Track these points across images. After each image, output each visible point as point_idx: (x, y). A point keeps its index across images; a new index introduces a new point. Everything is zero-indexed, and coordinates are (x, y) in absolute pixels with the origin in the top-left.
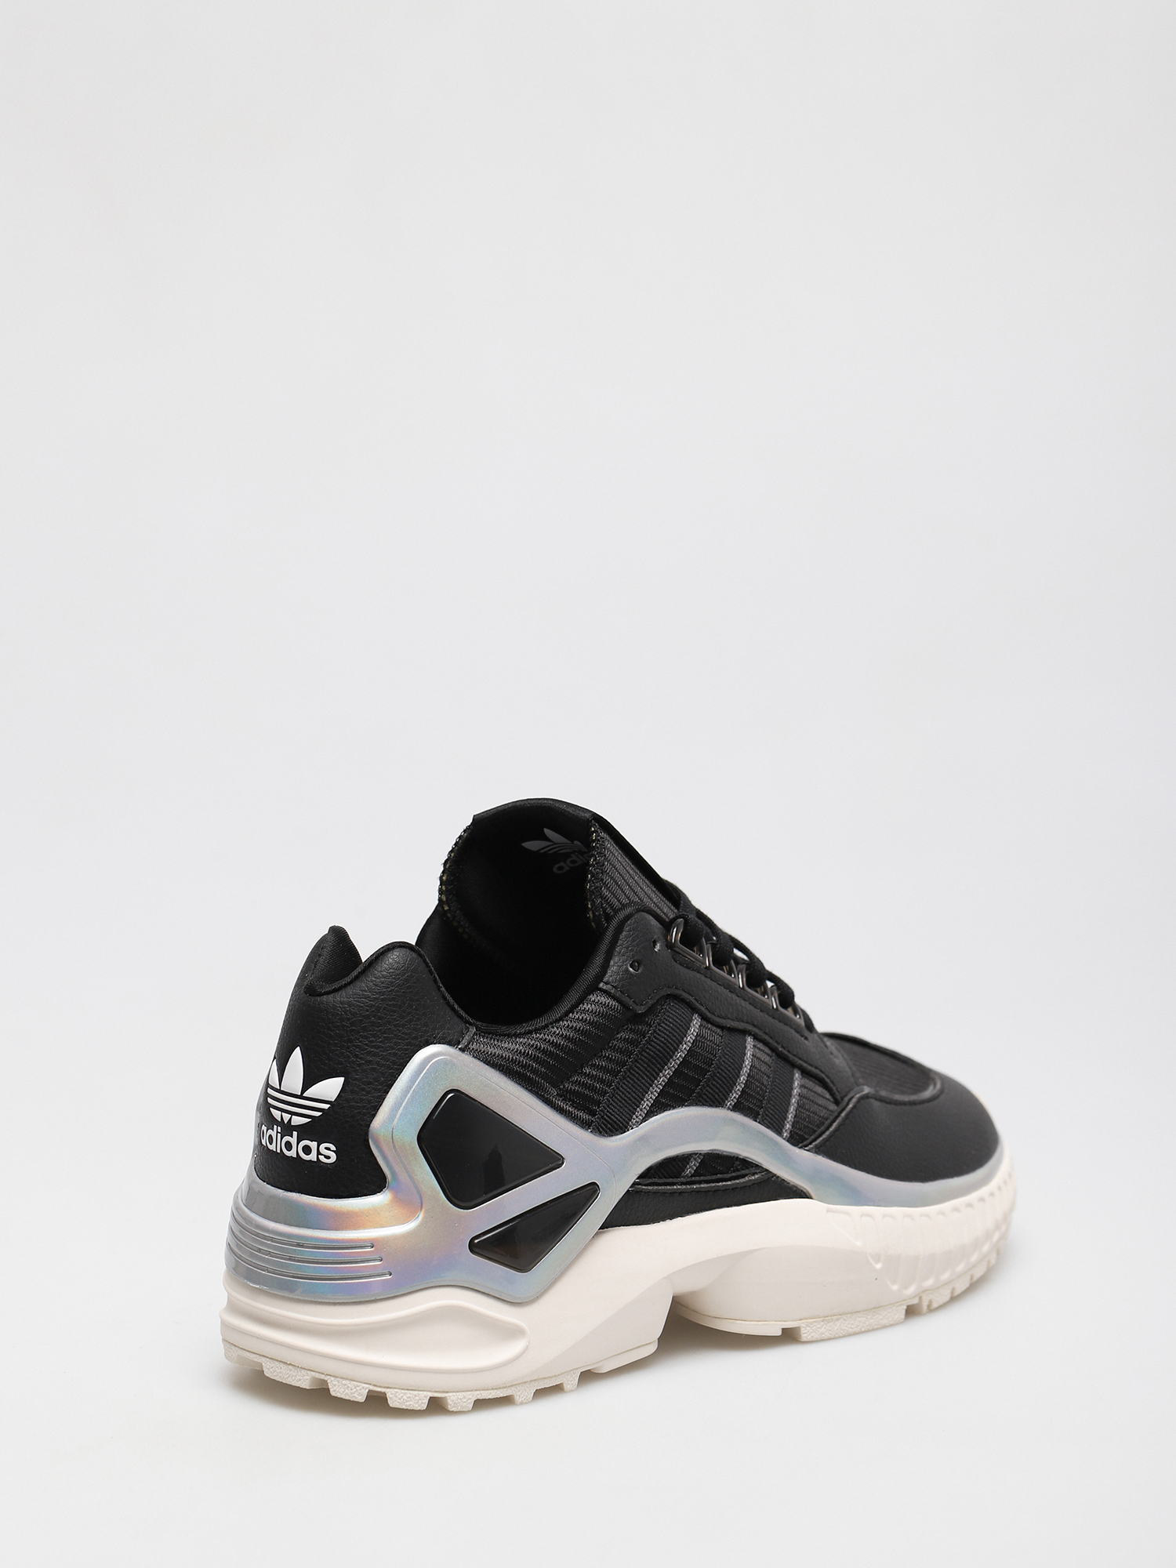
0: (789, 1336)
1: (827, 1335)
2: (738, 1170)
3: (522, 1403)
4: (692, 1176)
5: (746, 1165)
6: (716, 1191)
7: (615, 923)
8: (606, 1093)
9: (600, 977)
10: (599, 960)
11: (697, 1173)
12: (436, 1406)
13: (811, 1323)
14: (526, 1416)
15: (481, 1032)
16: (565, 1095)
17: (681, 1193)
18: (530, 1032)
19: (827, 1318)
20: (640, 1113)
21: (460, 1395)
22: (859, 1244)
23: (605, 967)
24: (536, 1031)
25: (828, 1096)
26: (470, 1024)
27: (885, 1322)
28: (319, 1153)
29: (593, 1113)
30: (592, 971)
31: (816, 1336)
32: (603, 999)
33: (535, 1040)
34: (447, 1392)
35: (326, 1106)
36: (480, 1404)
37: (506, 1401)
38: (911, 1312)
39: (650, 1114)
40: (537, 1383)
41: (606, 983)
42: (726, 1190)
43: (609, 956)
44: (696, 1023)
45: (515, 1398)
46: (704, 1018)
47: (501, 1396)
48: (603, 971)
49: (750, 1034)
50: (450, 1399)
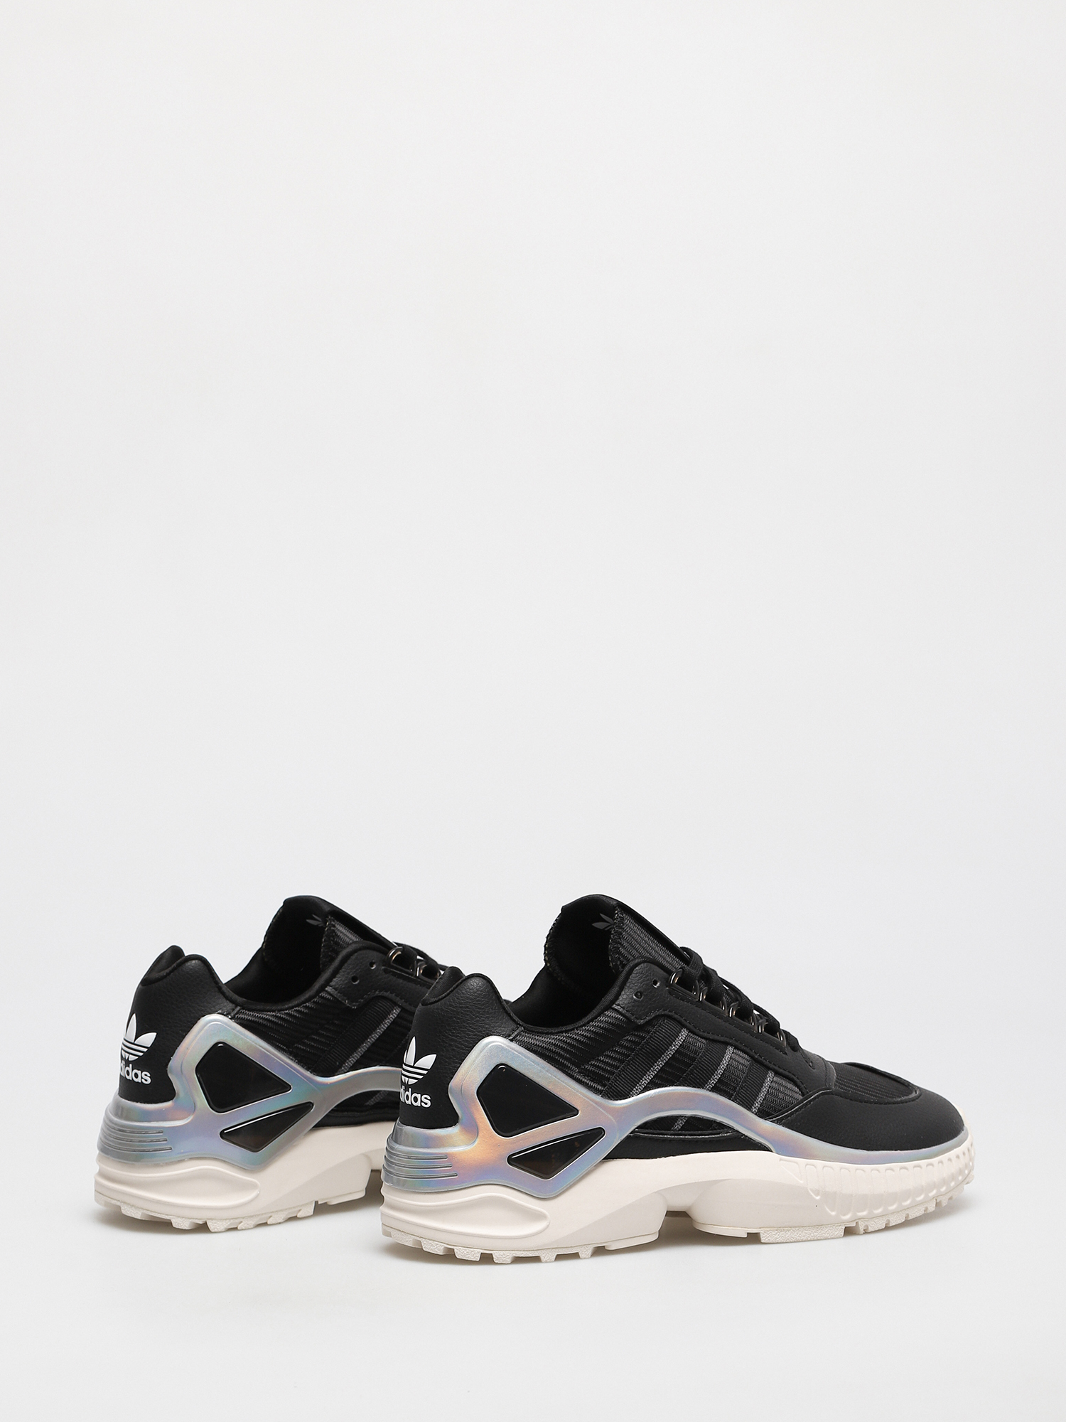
0: (753, 1238)
1: (779, 1240)
2: (715, 1129)
3: (546, 1262)
4: (679, 1130)
5: (721, 1126)
6: (697, 1141)
7: (627, 969)
8: (614, 1073)
9: (613, 1002)
10: (615, 990)
11: (683, 1128)
12: (487, 1259)
13: (768, 1231)
14: (549, 1270)
15: (526, 1030)
16: (587, 1073)
17: (671, 1140)
18: (562, 1032)
19: (780, 1228)
20: (640, 1088)
21: (502, 1253)
22: (802, 1182)
23: (618, 994)
24: (566, 1031)
25: (796, 1089)
26: (520, 1025)
27: (826, 1235)
28: (421, 1101)
29: (604, 1085)
30: (610, 997)
31: (772, 1240)
32: (614, 1014)
33: (564, 1036)
34: (494, 1250)
35: (425, 1072)
36: (517, 1260)
37: (536, 1259)
38: (849, 1232)
39: (646, 1089)
40: (557, 1250)
41: (618, 1005)
42: (705, 1141)
43: (622, 989)
44: (684, 1034)
45: (542, 1258)
46: (690, 1031)
47: (531, 1255)
48: (617, 998)
49: (732, 1045)
50: (496, 1255)
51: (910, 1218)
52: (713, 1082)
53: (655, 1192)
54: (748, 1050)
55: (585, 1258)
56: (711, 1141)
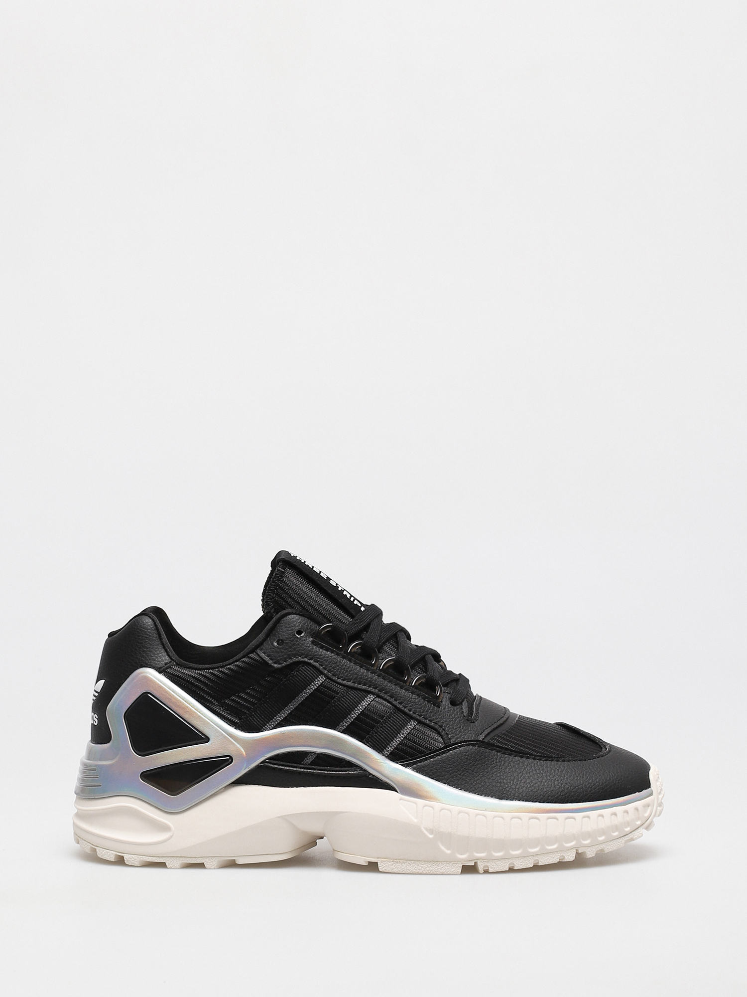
0: (372, 867)
1: (395, 870)
2: (344, 767)
3: (172, 868)
4: (309, 765)
5: (350, 765)
6: (325, 776)
7: (276, 618)
8: (251, 708)
9: (257, 647)
11: (313, 763)
12: (120, 861)
13: (384, 861)
14: (174, 876)
15: (177, 664)
17: (300, 773)
19: (395, 860)
20: (273, 724)
21: (132, 856)
22: (415, 820)
25: (441, 740)
26: (173, 660)
27: (442, 871)
28: (94, 720)
29: (240, 719)
31: (388, 870)
32: (256, 658)
33: (204, 672)
34: (124, 853)
35: (97, 695)
37: (162, 865)
39: (280, 725)
40: (182, 859)
41: (262, 650)
42: (332, 776)
43: (268, 635)
44: (321, 680)
45: (167, 865)
46: (328, 678)
47: (156, 861)
48: (261, 643)
49: (373, 694)
50: (126, 857)
51: (540, 864)
52: (345, 724)
53: (279, 817)
54: (392, 700)
55: (210, 869)
56: (339, 777)
